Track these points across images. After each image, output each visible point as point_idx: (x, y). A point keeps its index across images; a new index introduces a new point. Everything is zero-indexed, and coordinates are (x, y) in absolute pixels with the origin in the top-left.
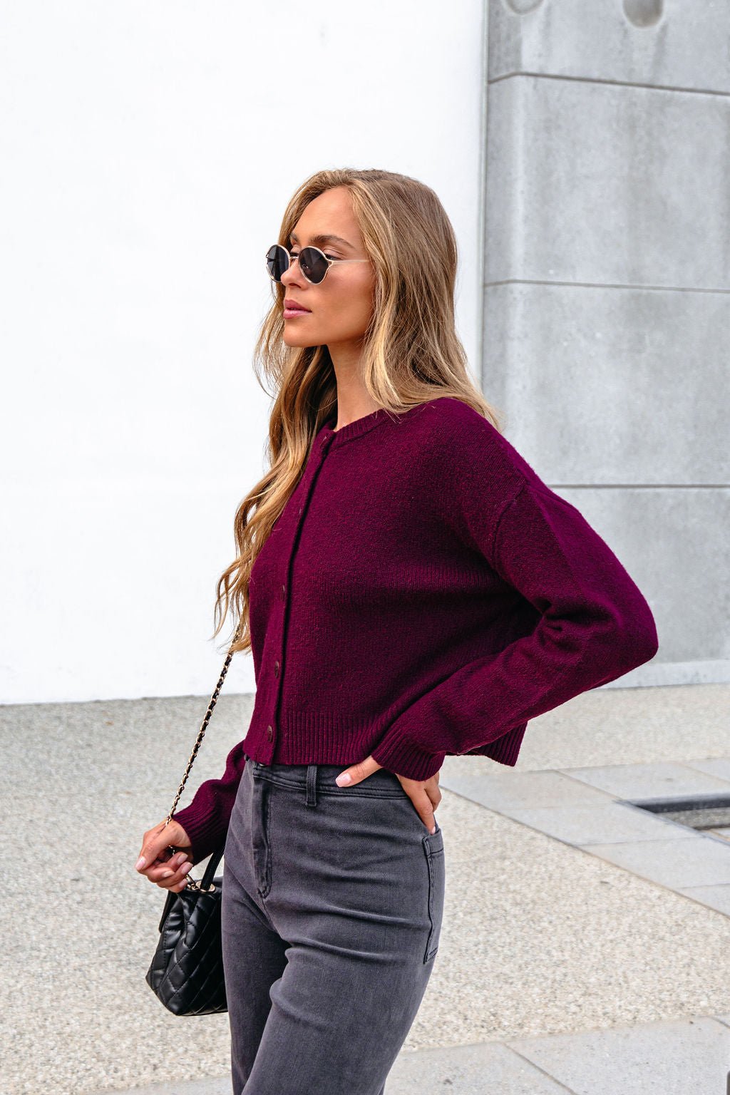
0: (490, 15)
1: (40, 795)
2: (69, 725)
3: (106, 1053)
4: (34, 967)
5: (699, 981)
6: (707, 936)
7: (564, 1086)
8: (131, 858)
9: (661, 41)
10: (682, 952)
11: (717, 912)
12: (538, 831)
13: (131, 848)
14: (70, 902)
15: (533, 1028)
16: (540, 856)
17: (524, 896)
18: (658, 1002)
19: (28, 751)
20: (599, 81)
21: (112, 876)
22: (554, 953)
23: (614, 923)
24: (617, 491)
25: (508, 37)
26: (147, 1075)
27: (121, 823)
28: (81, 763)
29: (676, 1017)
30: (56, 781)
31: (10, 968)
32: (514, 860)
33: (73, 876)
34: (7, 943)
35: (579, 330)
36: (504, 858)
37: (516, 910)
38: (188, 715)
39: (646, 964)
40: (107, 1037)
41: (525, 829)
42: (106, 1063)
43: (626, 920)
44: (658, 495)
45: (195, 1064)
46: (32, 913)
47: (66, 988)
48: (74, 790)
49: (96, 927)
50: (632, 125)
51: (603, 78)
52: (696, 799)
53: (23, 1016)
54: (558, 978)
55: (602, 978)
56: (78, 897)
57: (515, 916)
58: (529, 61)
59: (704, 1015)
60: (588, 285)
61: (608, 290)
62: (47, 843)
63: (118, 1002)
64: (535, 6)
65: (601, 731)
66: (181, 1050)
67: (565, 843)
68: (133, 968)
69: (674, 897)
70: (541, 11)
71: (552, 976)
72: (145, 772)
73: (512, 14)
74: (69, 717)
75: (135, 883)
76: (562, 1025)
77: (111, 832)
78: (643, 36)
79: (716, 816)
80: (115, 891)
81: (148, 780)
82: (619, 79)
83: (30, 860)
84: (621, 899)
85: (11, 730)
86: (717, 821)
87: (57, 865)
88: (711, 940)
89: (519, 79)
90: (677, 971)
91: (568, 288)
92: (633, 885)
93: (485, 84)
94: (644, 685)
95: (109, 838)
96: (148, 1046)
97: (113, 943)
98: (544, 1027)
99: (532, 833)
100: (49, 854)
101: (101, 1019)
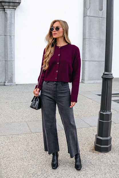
0: (84, 10)
3: (37, 117)
7: (85, 122)
9: (103, 13)
12: (86, 97)
15: (82, 116)
16: (86, 100)
17: (84, 103)
19: (33, 88)
20: (96, 17)
22: (86, 109)
25: (86, 12)
32: (83, 100)
35: (94, 44)
37: (83, 105)
43: (94, 106)
50: (100, 22)
55: (91, 111)
58: (88, 15)
60: (95, 39)
61: (97, 40)
67: (89, 98)
70: (89, 9)
71: (85, 111)
73: (86, 9)
76: (86, 116)
78: (100, 12)
82: (98, 17)
84: (94, 104)
91: (92, 39)
92: (96, 103)
93: (83, 17)
98: (84, 116)
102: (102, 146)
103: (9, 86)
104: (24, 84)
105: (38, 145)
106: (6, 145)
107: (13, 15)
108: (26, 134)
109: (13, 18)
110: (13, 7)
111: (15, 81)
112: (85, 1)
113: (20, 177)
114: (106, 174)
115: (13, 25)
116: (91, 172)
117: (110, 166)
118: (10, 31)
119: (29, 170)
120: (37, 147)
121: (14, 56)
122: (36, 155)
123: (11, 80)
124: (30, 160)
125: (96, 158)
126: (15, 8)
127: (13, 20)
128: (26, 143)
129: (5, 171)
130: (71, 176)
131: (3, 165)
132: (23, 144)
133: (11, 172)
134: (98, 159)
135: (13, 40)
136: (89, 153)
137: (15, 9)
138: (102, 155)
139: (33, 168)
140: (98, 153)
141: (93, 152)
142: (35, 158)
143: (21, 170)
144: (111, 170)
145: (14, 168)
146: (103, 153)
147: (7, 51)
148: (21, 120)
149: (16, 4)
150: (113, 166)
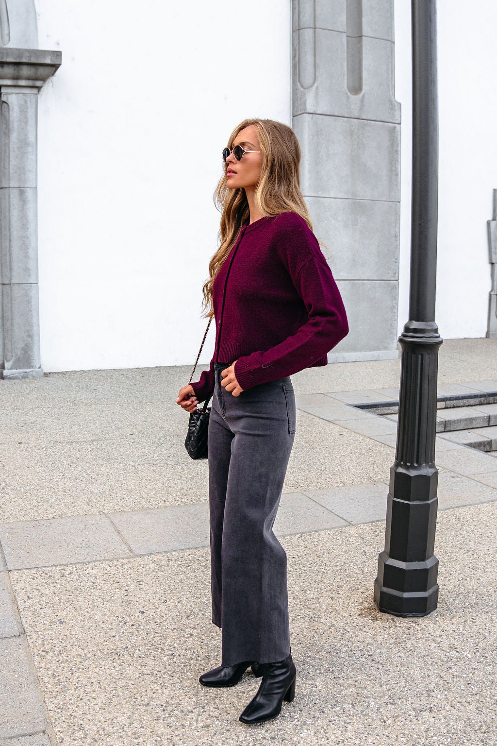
0: (293, 90)
1: (116, 403)
2: (127, 377)
3: (145, 496)
4: (116, 465)
5: (377, 469)
6: (381, 453)
7: (324, 507)
8: (153, 426)
9: (362, 101)
10: (371, 459)
11: (386, 445)
12: (315, 416)
13: (153, 423)
14: (129, 442)
15: (313, 487)
16: (316, 425)
17: (310, 439)
18: (361, 477)
19: (111, 387)
20: (338, 116)
21: (145, 433)
22: (321, 460)
23: (345, 449)
24: (348, 281)
25: (301, 98)
26: (161, 504)
27: (148, 413)
28: (132, 391)
29: (368, 482)
30: (122, 398)
31: (107, 466)
32: (306, 426)
33: (130, 433)
34: (105, 457)
35: (331, 216)
36: (302, 426)
37: (306, 445)
38: (174, 373)
39: (357, 463)
40: (146, 491)
41: (310, 415)
42: (146, 500)
43: (350, 448)
44: (363, 283)
45: (180, 500)
46: (115, 446)
47: (129, 473)
48: (130, 401)
49: (140, 451)
50: (351, 133)
51: (339, 115)
52: (377, 403)
53: (113, 483)
54: (322, 469)
55: (340, 469)
56: (133, 441)
57: (306, 447)
58: (310, 108)
59: (379, 481)
60: (335, 198)
61: (342, 200)
62: (119, 421)
63: (149, 478)
64: (311, 86)
65: (340, 378)
66: (174, 495)
67: (326, 420)
68: (155, 466)
69: (368, 439)
70: (314, 88)
71: (320, 469)
72: (157, 395)
73: (302, 89)
74: (127, 374)
75: (155, 435)
76: (324, 486)
77: (145, 417)
78: (355, 99)
79: (385, 410)
80: (147, 438)
81: (159, 397)
82: (346, 115)
83: (113, 427)
84: (348, 440)
85: (104, 379)
86: (386, 413)
87: (124, 429)
88: (382, 454)
89: (305, 114)
90: (369, 466)
91: (326, 199)
92: (352, 435)
93: (292, 117)
94: (358, 361)
95: (144, 419)
96: (161, 493)
97: (146, 457)
98: (317, 486)
99: (313, 417)
100: (121, 425)
101: (143, 484)
102: (406, 595)
103: (16, 378)
104: (75, 372)
105: (166, 601)
106: (44, 604)
107: (31, 112)
108: (115, 562)
109: (31, 122)
110: (30, 83)
111: (39, 359)
112: (297, 59)
113: (119, 720)
114: (432, 694)
115: (30, 149)
116: (377, 688)
117: (440, 663)
118: (22, 170)
119: (149, 693)
120: (162, 607)
121: (37, 267)
122: (165, 638)
123: (26, 359)
124: (147, 656)
125: (386, 636)
126: (38, 83)
127: (31, 128)
128: (119, 594)
129: (59, 701)
130: (307, 708)
131: (46, 680)
132: (109, 598)
133: (81, 704)
134: (396, 643)
135: (30, 205)
136: (359, 621)
137: (39, 88)
138: (408, 626)
139: (163, 686)
140: (393, 620)
141: (375, 619)
142: (162, 649)
143: (118, 696)
144: (448, 677)
145: (89, 688)
146: (412, 619)
147: (10, 246)
148: (86, 508)
149: (42, 71)
150: (450, 664)
